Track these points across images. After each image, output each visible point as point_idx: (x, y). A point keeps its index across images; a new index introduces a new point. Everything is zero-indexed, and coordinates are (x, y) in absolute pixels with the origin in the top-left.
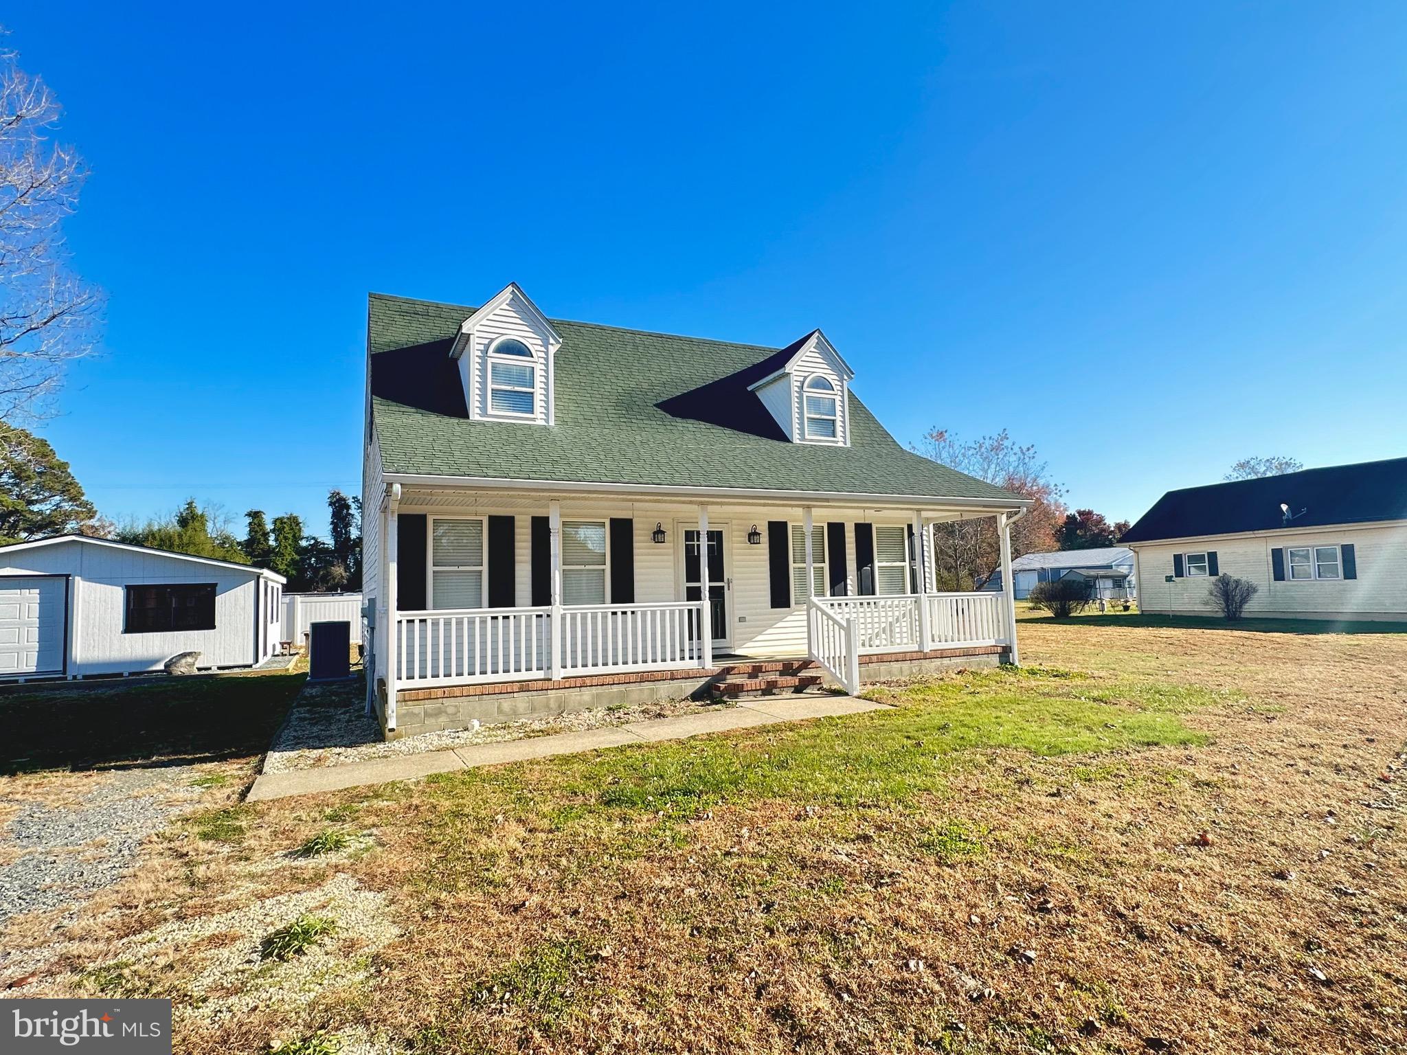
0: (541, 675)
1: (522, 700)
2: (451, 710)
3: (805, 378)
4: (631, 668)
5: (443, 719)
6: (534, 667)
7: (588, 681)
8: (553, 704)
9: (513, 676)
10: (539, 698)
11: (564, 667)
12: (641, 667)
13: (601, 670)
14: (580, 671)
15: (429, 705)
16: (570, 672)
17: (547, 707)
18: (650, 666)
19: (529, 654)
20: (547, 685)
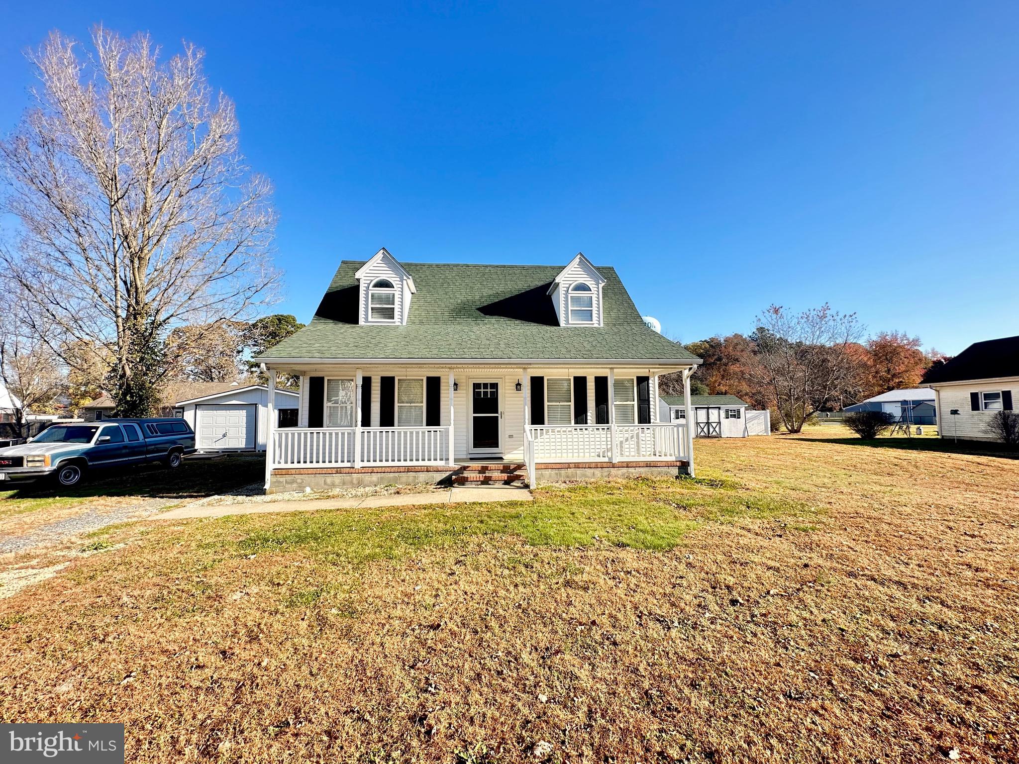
0: (349, 465)
1: (337, 478)
2: (299, 481)
3: (570, 284)
4: (402, 463)
5: (295, 485)
6: (346, 460)
7: (375, 470)
8: (355, 482)
9: (333, 465)
10: (347, 478)
11: (363, 461)
12: (408, 463)
13: (384, 464)
14: (372, 464)
15: (289, 478)
16: (366, 464)
17: (352, 482)
18: (414, 463)
19: (343, 453)
20: (354, 471)
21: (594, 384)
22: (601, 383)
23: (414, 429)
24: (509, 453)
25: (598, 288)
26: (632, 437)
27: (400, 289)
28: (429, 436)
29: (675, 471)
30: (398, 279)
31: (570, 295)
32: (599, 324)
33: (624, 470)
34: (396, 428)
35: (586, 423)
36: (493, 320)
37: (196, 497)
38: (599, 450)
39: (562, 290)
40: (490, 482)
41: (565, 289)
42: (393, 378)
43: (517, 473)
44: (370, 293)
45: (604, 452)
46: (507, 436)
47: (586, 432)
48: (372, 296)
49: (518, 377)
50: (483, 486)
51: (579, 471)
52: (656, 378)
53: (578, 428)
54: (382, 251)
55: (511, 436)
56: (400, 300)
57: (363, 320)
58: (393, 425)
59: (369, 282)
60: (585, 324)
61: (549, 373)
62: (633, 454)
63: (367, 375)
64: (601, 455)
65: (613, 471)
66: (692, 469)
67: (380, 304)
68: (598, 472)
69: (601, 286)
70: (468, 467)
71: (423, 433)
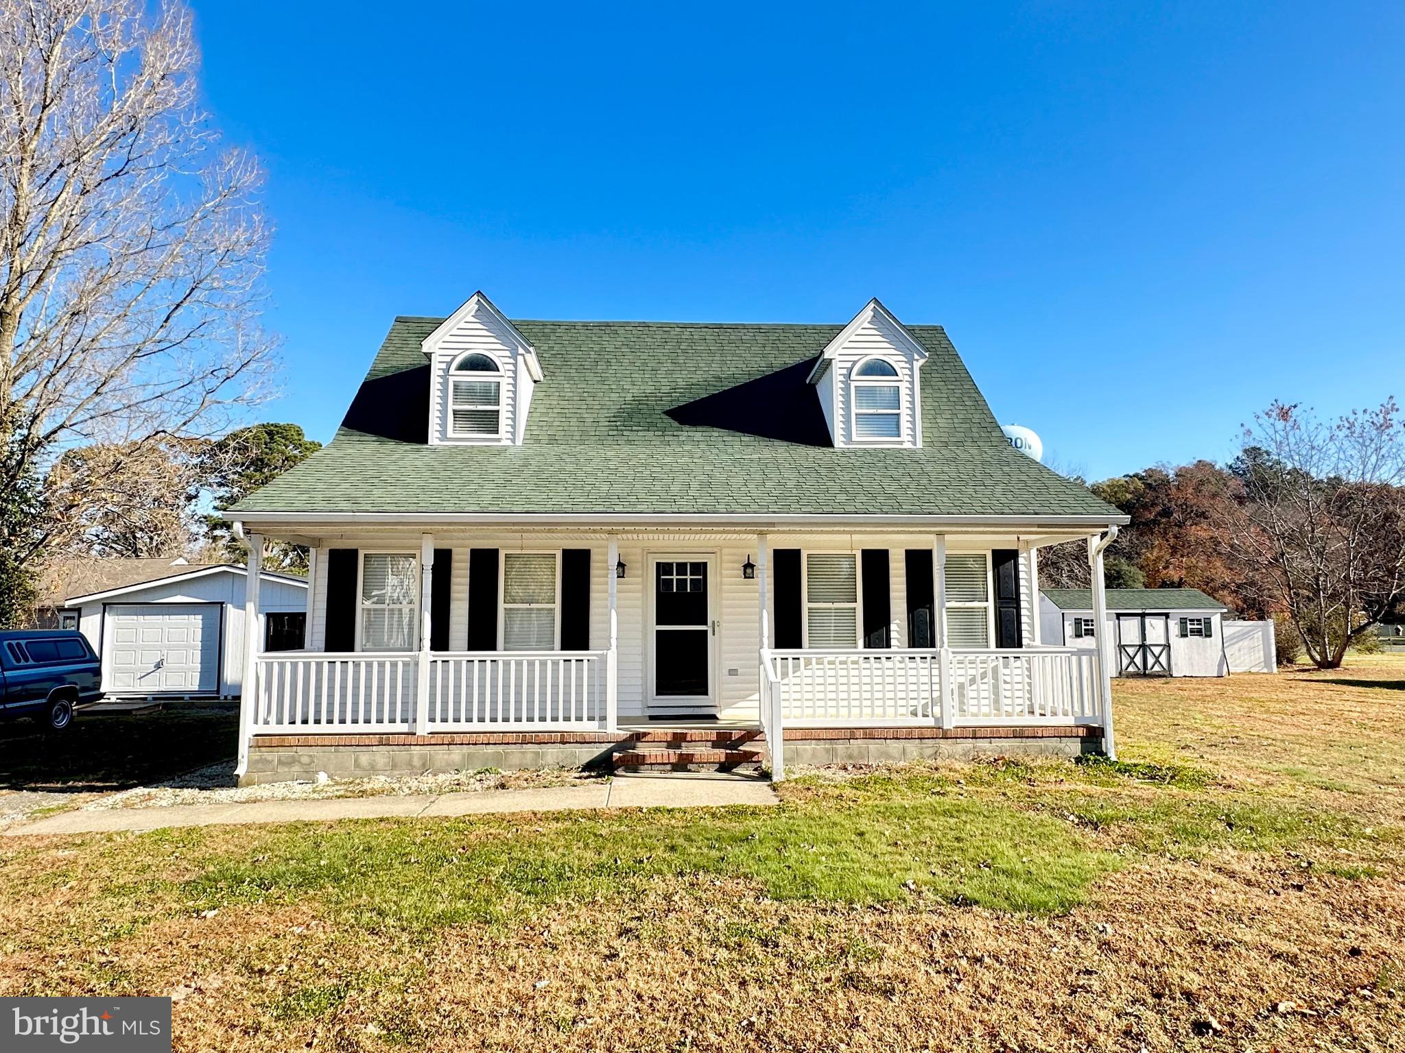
0: (404, 728)
1: (381, 755)
2: (305, 760)
3: (855, 363)
4: (512, 726)
5: (296, 768)
6: (398, 719)
7: (458, 739)
8: (416, 762)
9: (374, 727)
10: (401, 754)
11: (432, 720)
12: (525, 726)
13: (475, 726)
14: (451, 726)
15: (284, 753)
16: (439, 726)
17: (410, 764)
18: (537, 726)
19: (393, 703)
20: (411, 739)
21: (904, 565)
22: (919, 562)
23: (537, 655)
24: (729, 706)
25: (911, 369)
26: (984, 676)
27: (511, 374)
28: (567, 671)
29: (1075, 748)
30: (509, 354)
31: (853, 384)
32: (914, 443)
33: (969, 744)
34: (499, 654)
35: (888, 646)
36: (698, 434)
37: (100, 790)
38: (914, 702)
39: (837, 372)
40: (690, 766)
41: (845, 372)
42: (494, 553)
43: (746, 747)
44: (451, 380)
45: (925, 706)
46: (725, 672)
47: (889, 664)
48: (456, 387)
49: (748, 551)
50: (676, 774)
51: (873, 746)
52: (1034, 553)
53: (872, 656)
54: (476, 298)
55: (733, 672)
56: (511, 394)
57: (438, 435)
58: (494, 648)
59: (449, 359)
60: (885, 442)
61: (810, 543)
62: (985, 710)
63: (444, 545)
64: (920, 713)
65: (945, 746)
66: (1112, 744)
67: (472, 403)
68: (912, 747)
69: (917, 365)
70: (645, 734)
71: (555, 663)
